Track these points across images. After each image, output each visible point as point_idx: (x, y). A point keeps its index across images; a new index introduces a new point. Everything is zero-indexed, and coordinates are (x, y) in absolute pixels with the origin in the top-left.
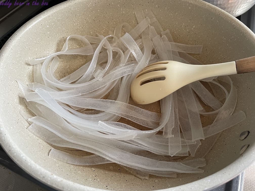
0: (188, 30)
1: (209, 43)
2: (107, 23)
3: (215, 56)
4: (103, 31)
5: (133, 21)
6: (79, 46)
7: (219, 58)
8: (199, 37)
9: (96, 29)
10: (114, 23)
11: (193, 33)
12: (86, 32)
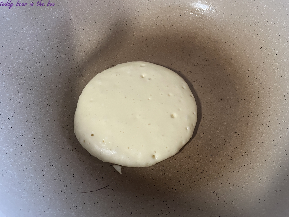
3: (245, 21)
6: (59, 39)
7: (251, 23)
12: (63, 18)
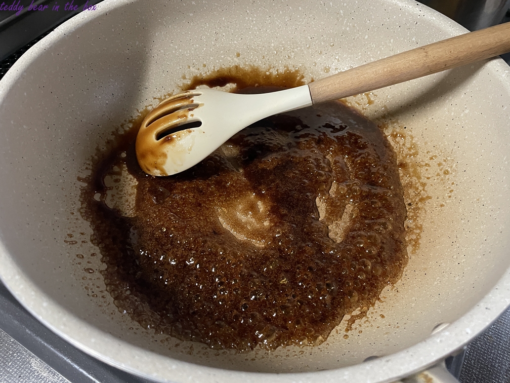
0: (453, 114)
1: (477, 159)
2: (309, 38)
4: (296, 50)
5: (360, 53)
8: (466, 137)
9: (284, 42)
10: (323, 43)
11: (459, 123)
